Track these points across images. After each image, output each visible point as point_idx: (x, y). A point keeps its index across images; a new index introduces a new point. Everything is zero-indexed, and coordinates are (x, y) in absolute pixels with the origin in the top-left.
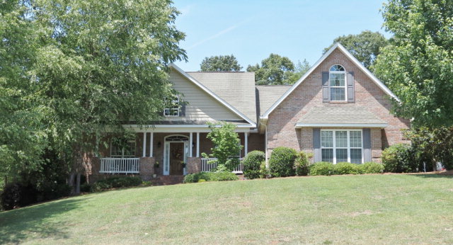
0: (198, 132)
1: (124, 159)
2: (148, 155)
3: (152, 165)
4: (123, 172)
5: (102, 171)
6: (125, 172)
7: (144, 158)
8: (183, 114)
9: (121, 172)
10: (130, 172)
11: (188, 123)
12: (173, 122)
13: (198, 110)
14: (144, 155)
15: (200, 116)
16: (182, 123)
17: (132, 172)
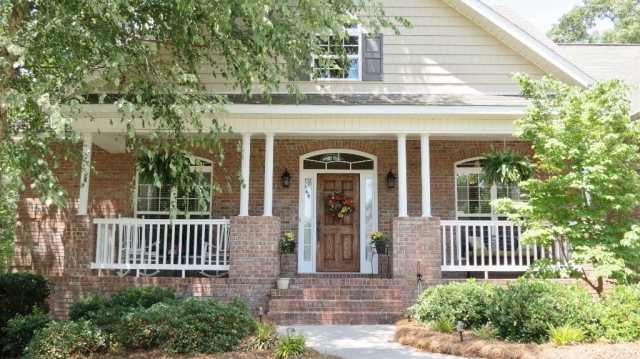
0: (426, 131)
1: (175, 222)
2: (256, 207)
3: (274, 246)
4: (172, 267)
5: (103, 263)
6: (179, 267)
7: (243, 221)
8: (373, 73)
9: (165, 266)
10: (194, 267)
11: (396, 100)
12: (342, 97)
13: (428, 61)
14: (244, 210)
15: (435, 80)
16: (376, 101)
17: (202, 267)
